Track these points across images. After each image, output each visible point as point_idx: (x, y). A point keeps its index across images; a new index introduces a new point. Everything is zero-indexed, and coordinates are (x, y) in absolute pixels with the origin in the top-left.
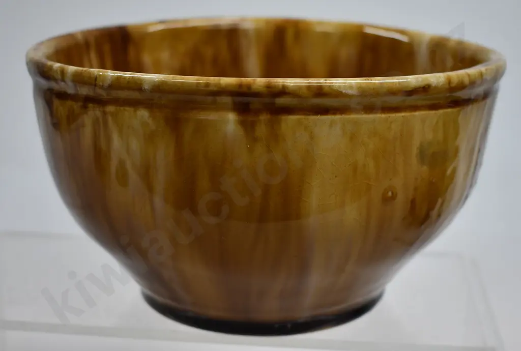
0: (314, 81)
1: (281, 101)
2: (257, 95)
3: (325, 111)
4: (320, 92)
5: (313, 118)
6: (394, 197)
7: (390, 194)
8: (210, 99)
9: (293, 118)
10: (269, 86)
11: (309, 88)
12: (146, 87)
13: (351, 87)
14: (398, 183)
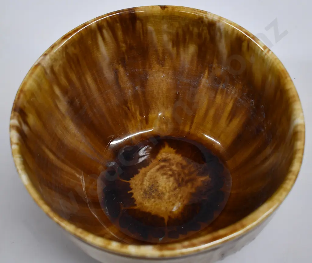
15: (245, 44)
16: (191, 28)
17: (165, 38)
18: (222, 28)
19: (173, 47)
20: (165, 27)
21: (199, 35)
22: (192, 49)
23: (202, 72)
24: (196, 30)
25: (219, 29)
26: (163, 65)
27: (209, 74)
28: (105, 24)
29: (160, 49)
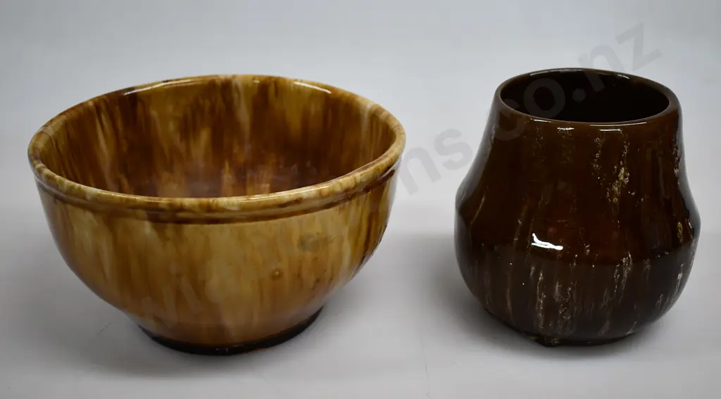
0: (204, 200)
1: (181, 215)
2: (162, 210)
3: (216, 221)
4: (209, 208)
5: (206, 226)
6: (280, 276)
7: (277, 273)
8: (130, 211)
9: (190, 226)
10: (171, 205)
11: (201, 206)
12: (88, 197)
13: (233, 205)
14: (284, 265)
15: (272, 90)
16: (201, 101)
17: (172, 126)
18: (240, 84)
19: (181, 140)
20: (170, 109)
21: (212, 110)
22: (204, 136)
23: (221, 166)
24: (208, 104)
25: (237, 87)
26: (171, 171)
27: (230, 166)
28: (103, 106)
29: (166, 147)
